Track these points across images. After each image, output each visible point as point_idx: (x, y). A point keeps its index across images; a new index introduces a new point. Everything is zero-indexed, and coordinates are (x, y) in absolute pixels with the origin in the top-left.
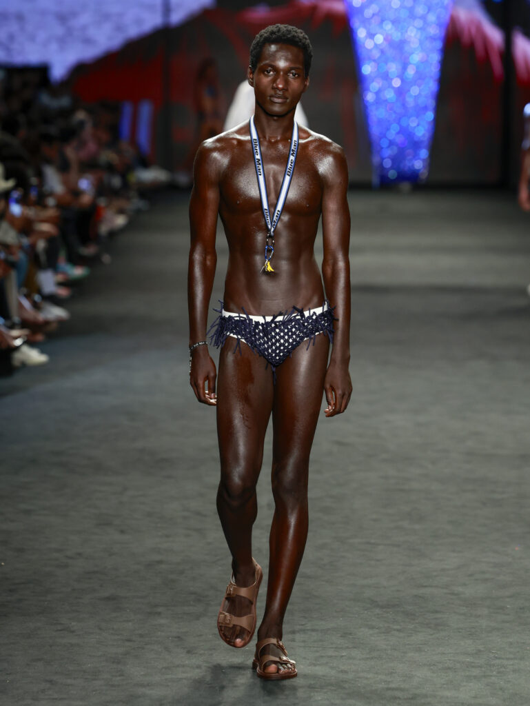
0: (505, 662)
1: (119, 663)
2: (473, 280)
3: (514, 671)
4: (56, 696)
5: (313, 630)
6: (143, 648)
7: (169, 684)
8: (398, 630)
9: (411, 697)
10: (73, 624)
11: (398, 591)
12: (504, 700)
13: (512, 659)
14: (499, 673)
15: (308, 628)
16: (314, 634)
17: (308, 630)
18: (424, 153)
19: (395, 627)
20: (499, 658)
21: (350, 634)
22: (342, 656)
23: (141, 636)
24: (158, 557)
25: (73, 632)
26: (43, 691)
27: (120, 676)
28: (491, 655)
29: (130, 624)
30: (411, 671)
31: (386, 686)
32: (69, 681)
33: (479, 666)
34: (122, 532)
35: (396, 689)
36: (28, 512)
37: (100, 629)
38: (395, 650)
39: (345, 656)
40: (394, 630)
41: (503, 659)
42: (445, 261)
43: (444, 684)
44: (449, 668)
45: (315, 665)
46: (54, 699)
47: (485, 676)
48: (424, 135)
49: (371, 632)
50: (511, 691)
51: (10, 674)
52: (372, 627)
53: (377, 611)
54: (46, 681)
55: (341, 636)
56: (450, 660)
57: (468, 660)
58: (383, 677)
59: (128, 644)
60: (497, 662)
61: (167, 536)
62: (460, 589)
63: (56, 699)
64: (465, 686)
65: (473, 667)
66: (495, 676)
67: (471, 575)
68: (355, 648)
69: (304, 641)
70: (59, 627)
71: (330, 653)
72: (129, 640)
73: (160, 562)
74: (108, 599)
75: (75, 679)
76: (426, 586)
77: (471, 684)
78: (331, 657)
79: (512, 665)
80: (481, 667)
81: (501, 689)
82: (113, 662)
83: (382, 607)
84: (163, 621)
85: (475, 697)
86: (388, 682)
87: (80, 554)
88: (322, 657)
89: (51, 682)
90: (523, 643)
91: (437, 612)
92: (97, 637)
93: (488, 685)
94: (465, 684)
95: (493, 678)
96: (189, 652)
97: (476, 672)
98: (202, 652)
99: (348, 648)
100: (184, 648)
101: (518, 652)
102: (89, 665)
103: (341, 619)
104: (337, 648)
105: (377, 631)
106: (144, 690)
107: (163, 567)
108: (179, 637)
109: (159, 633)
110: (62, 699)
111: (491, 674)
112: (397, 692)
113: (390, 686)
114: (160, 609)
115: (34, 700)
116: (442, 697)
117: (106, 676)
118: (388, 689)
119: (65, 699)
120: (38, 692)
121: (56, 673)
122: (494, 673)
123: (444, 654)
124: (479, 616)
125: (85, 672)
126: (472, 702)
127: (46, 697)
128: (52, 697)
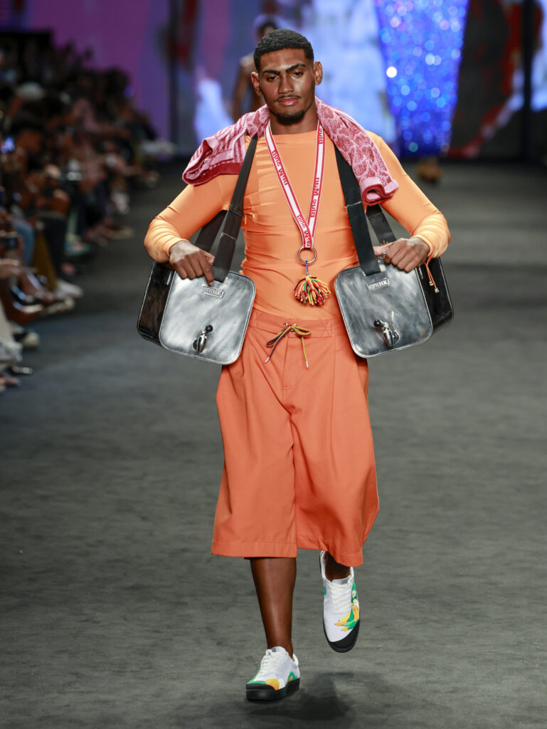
1: (147, 654)
4: (83, 689)
6: (171, 640)
7: (201, 677)
8: (435, 621)
9: (451, 690)
10: (98, 614)
11: (433, 580)
14: (541, 665)
18: (446, 125)
19: (434, 618)
20: (538, 650)
21: (386, 625)
22: (378, 648)
23: (169, 627)
24: (183, 546)
25: (98, 622)
26: (69, 684)
27: (149, 668)
28: (533, 647)
29: (157, 614)
30: (450, 663)
31: (425, 679)
32: (96, 674)
33: (520, 659)
34: (144, 519)
36: (45, 498)
37: (125, 619)
38: (433, 641)
39: (381, 648)
40: (432, 621)
41: (545, 651)
42: (469, 238)
43: (485, 677)
44: (490, 661)
45: (350, 657)
46: (80, 692)
47: (526, 669)
48: (446, 106)
49: (408, 623)
51: (34, 666)
52: (409, 618)
53: (413, 601)
54: (72, 674)
55: (377, 627)
56: (490, 652)
57: (509, 652)
58: (422, 670)
59: (155, 635)
60: (538, 654)
61: (191, 523)
62: (498, 579)
63: (83, 692)
64: (506, 679)
65: (515, 659)
66: (538, 669)
67: (507, 564)
68: (392, 639)
70: (83, 618)
71: (366, 644)
72: (156, 632)
73: (184, 550)
74: (133, 588)
75: (101, 671)
76: (461, 576)
77: (513, 677)
78: (367, 648)
80: (523, 659)
82: (141, 654)
83: (418, 597)
84: (191, 612)
85: (518, 691)
86: (427, 675)
87: (101, 542)
88: (357, 649)
89: (77, 674)
91: (474, 602)
92: (123, 628)
93: (531, 678)
94: (508, 676)
95: (536, 671)
96: (219, 644)
97: (518, 664)
98: (233, 643)
99: (384, 639)
100: (214, 640)
102: (116, 657)
103: (376, 609)
104: (372, 639)
105: (413, 621)
106: (174, 683)
107: (188, 555)
108: (208, 628)
109: (187, 624)
110: (89, 692)
111: (534, 666)
112: (436, 685)
113: (430, 679)
114: (187, 599)
115: (60, 693)
116: (483, 691)
117: (134, 668)
118: (428, 682)
119: (92, 692)
120: (64, 685)
121: (82, 665)
122: (537, 665)
123: (483, 645)
124: (518, 607)
125: (112, 664)
126: (516, 696)
127: (73, 690)
128: (78, 690)
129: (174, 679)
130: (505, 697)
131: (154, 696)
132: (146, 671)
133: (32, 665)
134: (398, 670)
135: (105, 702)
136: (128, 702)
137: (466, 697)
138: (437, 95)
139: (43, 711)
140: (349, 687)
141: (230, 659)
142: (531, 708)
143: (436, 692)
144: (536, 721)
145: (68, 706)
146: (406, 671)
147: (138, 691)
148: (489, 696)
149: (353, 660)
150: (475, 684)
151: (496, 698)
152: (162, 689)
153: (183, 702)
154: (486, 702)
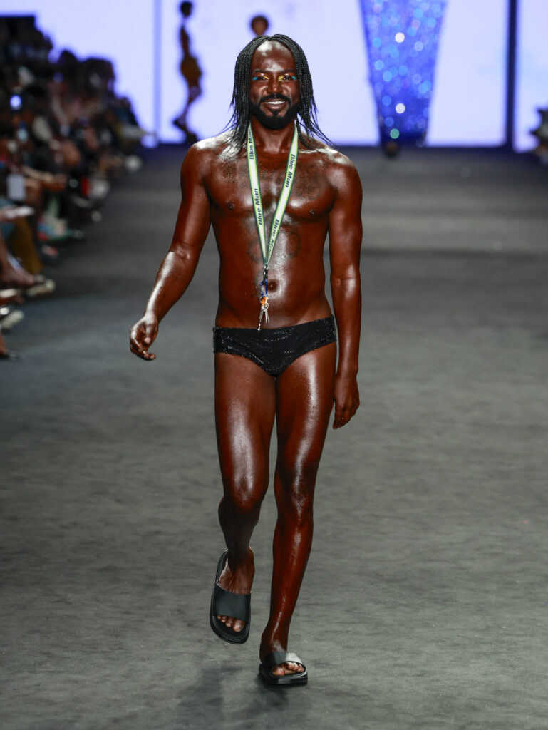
0: (515, 639)
1: (117, 636)
2: (477, 244)
3: (525, 648)
4: (53, 669)
5: (317, 604)
6: (143, 621)
7: (170, 658)
8: (405, 605)
9: (419, 673)
10: (70, 595)
11: (404, 565)
12: (515, 678)
13: (521, 635)
14: (509, 649)
15: (313, 602)
16: (318, 607)
17: (312, 604)
19: (403, 602)
20: (509, 635)
21: (356, 608)
22: (347, 632)
23: (140, 608)
24: (157, 528)
25: (70, 603)
27: (120, 649)
28: (501, 632)
29: (128, 596)
30: (418, 647)
31: (393, 663)
32: (67, 654)
33: (488, 643)
34: (119, 501)
35: (404, 665)
36: (21, 480)
37: (98, 601)
38: (402, 625)
39: (350, 631)
40: (401, 605)
41: (513, 635)
42: (448, 225)
43: (452, 661)
44: (458, 645)
45: (319, 640)
46: (51, 672)
47: (494, 653)
49: (377, 607)
50: (522, 668)
51: (6, 646)
52: (378, 602)
53: (383, 585)
54: (43, 653)
55: (346, 611)
56: (459, 636)
57: (477, 636)
58: (390, 653)
59: (126, 616)
60: (506, 638)
61: (166, 506)
62: (468, 564)
63: (54, 672)
64: (474, 663)
65: (483, 643)
66: (505, 653)
67: (478, 550)
68: (359, 623)
69: (308, 616)
70: (56, 599)
71: (335, 627)
72: (127, 613)
73: (158, 533)
74: (105, 569)
75: (73, 651)
76: (432, 561)
77: (480, 661)
78: (335, 632)
79: (523, 641)
80: (491, 643)
81: (511, 666)
82: (112, 635)
83: (389, 581)
84: (162, 593)
85: (485, 675)
86: (395, 659)
87: (75, 524)
88: (327, 631)
89: (48, 654)
90: (534, 619)
91: (445, 587)
92: (95, 609)
93: (498, 662)
94: (475, 661)
95: (503, 655)
96: (189, 625)
97: (485, 649)
98: (203, 626)
99: (353, 623)
100: (185, 621)
101: (529, 628)
102: (87, 638)
103: (346, 593)
104: (342, 623)
105: (383, 606)
106: (144, 663)
107: (161, 537)
108: (179, 610)
109: (159, 606)
110: (59, 672)
111: (501, 651)
112: (404, 669)
113: (397, 662)
114: (158, 581)
115: (31, 672)
116: (451, 674)
117: (105, 649)
118: (395, 665)
119: (63, 672)
120: (34, 665)
121: (54, 645)
122: (504, 650)
123: (452, 630)
124: (488, 592)
125: (83, 645)
126: (482, 679)
127: (44, 670)
128: (50, 670)
129: (144, 660)
130: (472, 681)
131: (123, 676)
132: (117, 652)
133: (4, 644)
134: (366, 653)
135: (76, 682)
136: (98, 683)
137: (433, 681)
138: (419, 81)
139: (14, 690)
140: (317, 670)
141: (200, 641)
142: (497, 692)
143: (403, 674)
144: (502, 705)
145: (38, 685)
146: (374, 654)
147: (108, 672)
148: (456, 680)
149: (322, 643)
150: (442, 668)
151: (462, 681)
152: (132, 670)
153: (153, 682)
154: (453, 686)
